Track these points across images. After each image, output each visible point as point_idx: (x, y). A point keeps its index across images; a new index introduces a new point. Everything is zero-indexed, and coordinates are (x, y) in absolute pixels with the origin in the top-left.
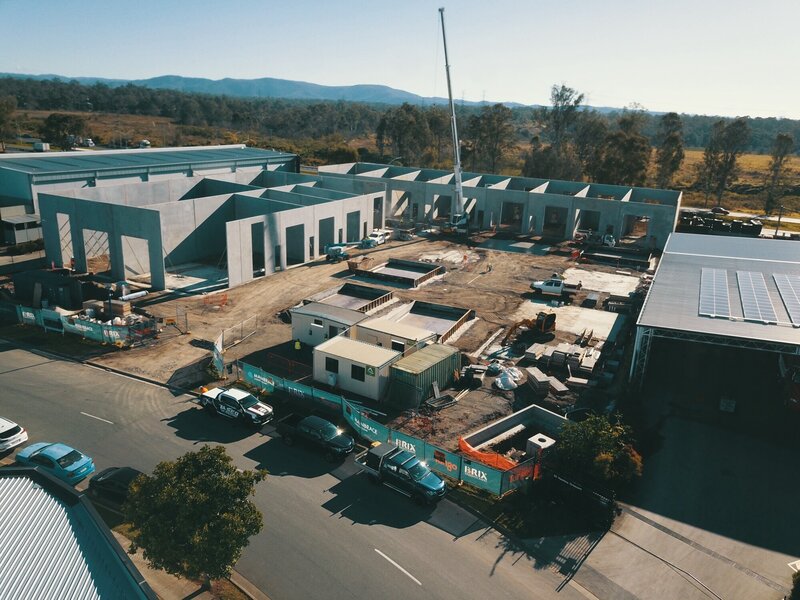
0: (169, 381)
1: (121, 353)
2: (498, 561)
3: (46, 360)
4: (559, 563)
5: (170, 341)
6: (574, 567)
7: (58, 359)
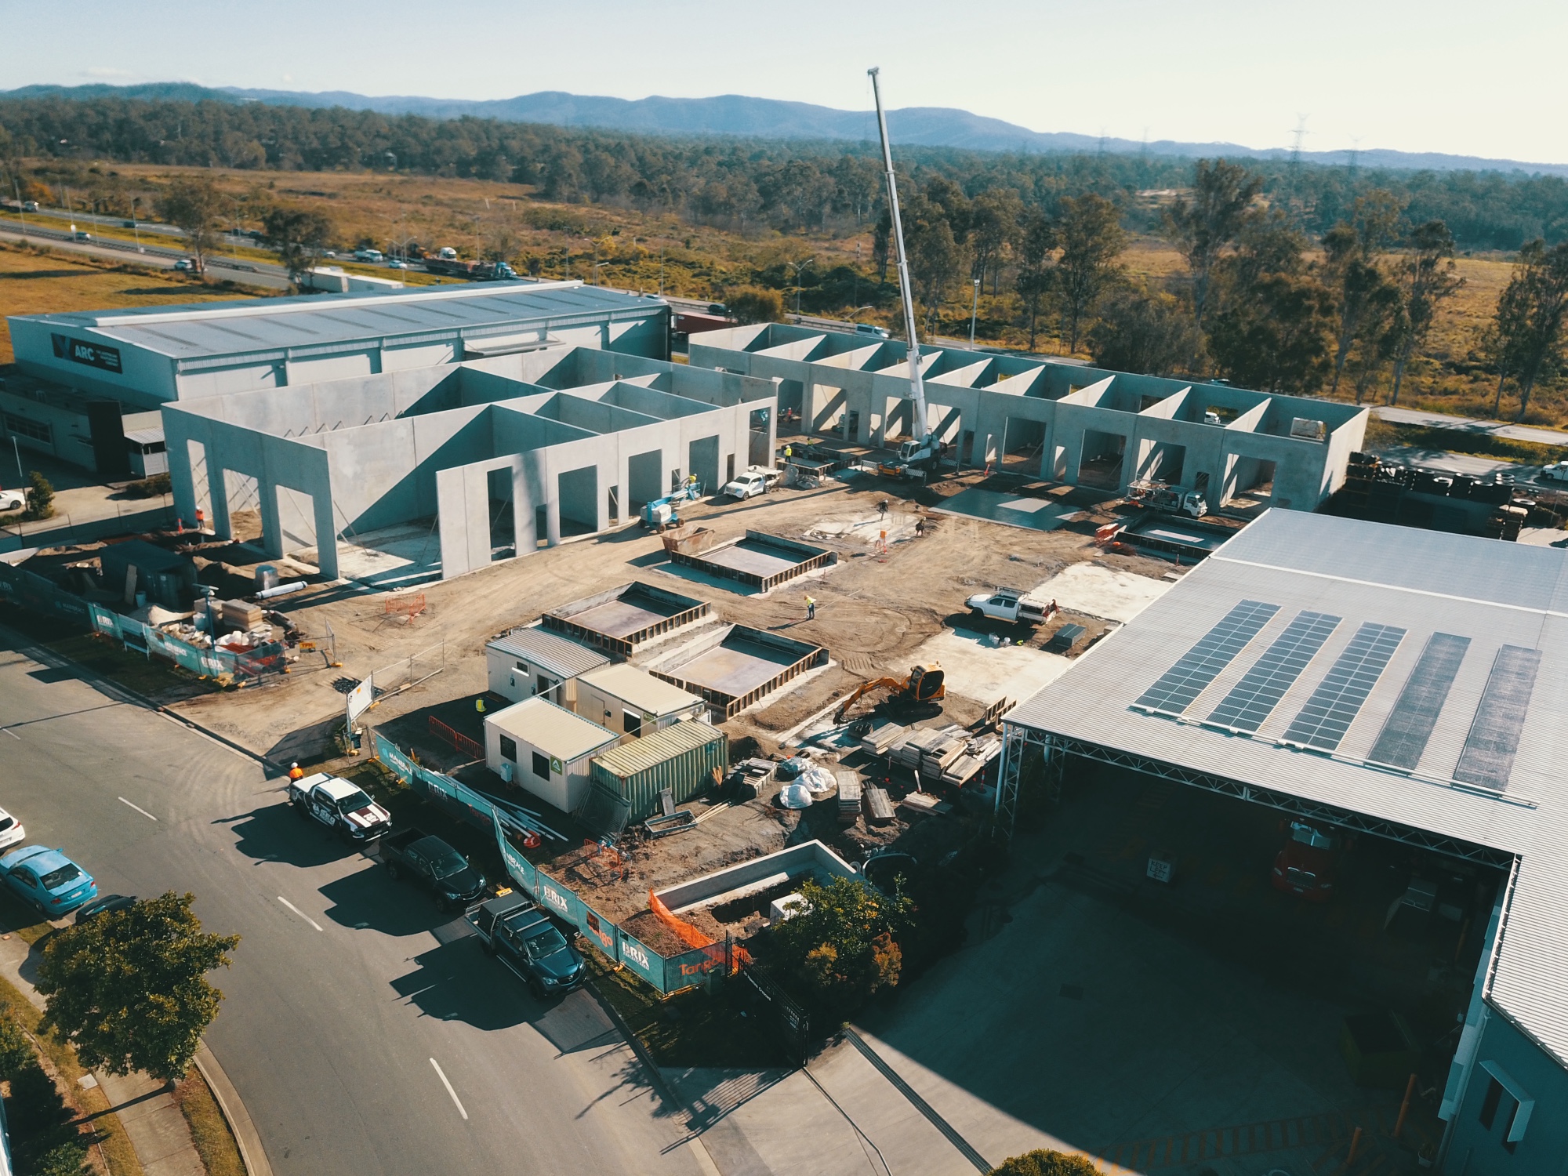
0: (271, 752)
1: (221, 697)
2: (601, 1098)
3: (108, 700)
4: (693, 1110)
5: (304, 678)
6: (711, 1120)
7: (124, 701)
